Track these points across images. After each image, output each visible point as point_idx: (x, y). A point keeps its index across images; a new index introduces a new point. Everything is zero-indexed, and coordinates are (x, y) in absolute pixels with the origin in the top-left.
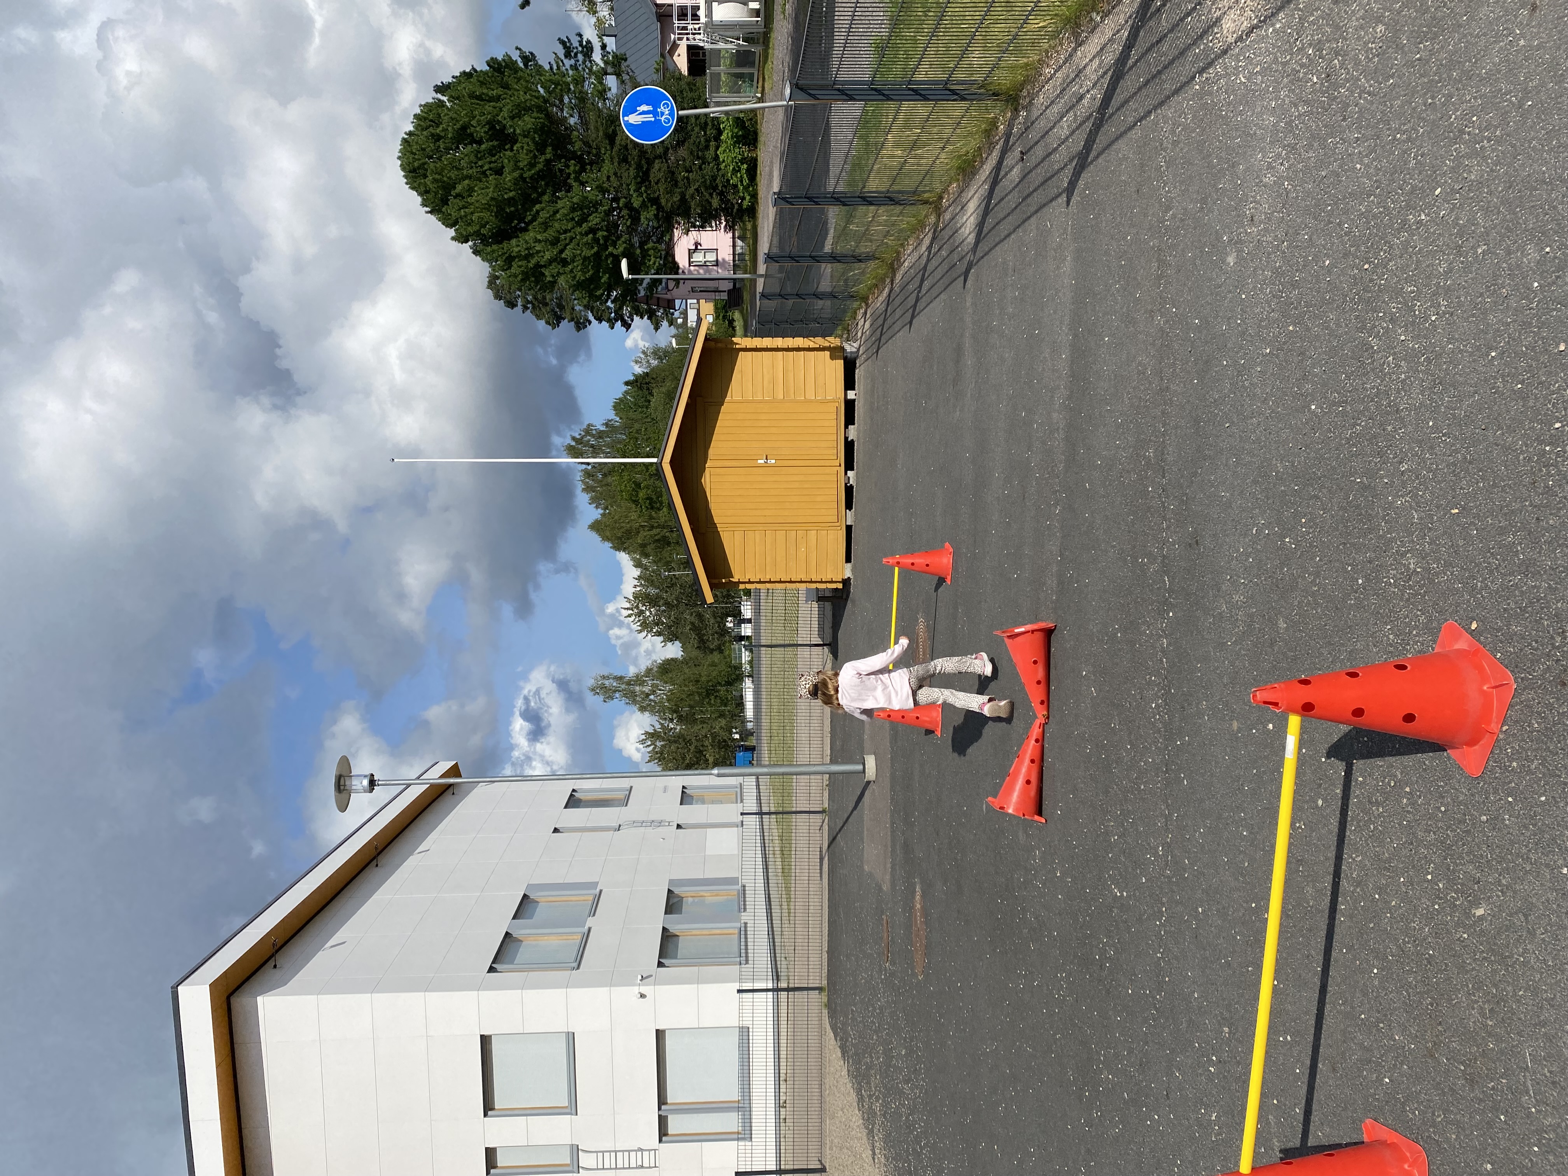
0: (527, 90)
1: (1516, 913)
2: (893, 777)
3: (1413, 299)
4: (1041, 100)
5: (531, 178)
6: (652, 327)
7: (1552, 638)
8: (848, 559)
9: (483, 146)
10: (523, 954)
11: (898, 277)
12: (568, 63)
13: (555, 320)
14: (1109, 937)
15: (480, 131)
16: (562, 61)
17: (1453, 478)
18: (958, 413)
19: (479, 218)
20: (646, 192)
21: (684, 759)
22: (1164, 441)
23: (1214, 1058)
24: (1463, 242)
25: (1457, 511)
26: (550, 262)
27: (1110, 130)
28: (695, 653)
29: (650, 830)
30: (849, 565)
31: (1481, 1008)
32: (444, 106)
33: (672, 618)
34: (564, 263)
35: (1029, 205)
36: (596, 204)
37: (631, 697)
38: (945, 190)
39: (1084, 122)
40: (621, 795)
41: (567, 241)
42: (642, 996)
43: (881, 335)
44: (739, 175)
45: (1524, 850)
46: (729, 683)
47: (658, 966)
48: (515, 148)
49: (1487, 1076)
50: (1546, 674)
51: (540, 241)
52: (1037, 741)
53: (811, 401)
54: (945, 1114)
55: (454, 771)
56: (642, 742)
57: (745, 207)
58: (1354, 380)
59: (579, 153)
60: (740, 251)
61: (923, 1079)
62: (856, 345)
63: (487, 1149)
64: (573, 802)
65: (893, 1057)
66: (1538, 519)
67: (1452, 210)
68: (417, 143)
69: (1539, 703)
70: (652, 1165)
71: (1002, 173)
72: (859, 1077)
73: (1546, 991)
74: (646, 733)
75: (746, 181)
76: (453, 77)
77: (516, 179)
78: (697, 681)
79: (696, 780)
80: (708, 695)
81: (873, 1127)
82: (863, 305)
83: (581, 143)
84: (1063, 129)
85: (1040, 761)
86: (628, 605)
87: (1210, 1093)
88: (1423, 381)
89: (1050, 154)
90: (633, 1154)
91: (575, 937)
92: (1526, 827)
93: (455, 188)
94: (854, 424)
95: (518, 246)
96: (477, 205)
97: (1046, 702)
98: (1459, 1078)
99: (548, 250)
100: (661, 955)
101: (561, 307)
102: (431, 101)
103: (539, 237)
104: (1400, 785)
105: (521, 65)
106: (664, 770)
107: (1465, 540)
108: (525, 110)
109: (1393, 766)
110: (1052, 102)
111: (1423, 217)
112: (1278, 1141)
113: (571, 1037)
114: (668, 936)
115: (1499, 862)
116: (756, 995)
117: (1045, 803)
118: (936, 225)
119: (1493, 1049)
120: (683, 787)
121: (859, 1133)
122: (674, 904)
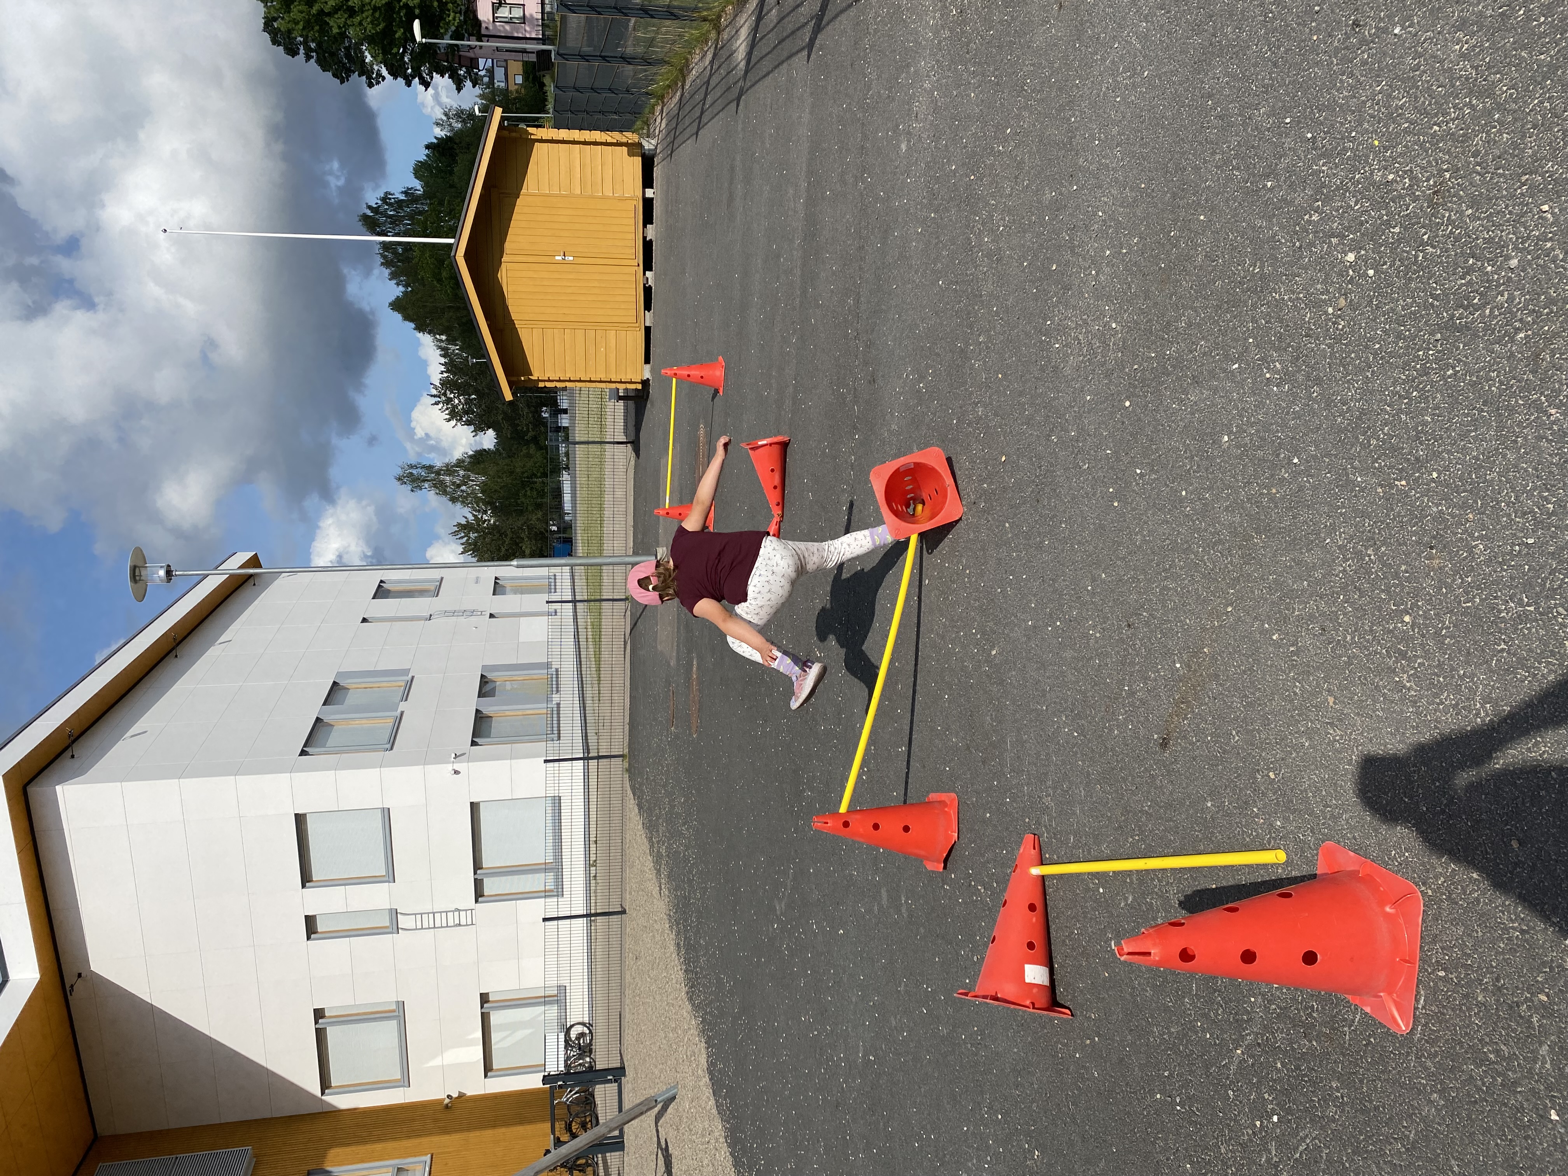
6: (454, 87)
8: (647, 361)
10: (334, 738)
11: (688, 84)
13: (344, 73)
21: (499, 550)
28: (509, 442)
29: (462, 619)
30: (648, 366)
33: (483, 406)
35: (783, 50)
37: (441, 488)
38: (722, 10)
40: (431, 586)
42: (456, 772)
46: (546, 475)
47: (472, 745)
53: (608, 198)
54: (709, 844)
55: (254, 562)
56: (455, 533)
62: (654, 142)
63: (306, 917)
64: (381, 592)
65: (675, 805)
70: (469, 922)
74: (459, 525)
78: (512, 473)
79: (509, 570)
80: (523, 486)
81: (660, 867)
82: (661, 100)
86: (434, 392)
90: (450, 915)
91: (388, 721)
94: (652, 223)
97: (782, 503)
100: (474, 735)
101: (351, 60)
106: (478, 561)
113: (386, 813)
114: (481, 718)
116: (562, 764)
118: (717, 42)
120: (496, 578)
121: (651, 875)
122: (488, 688)
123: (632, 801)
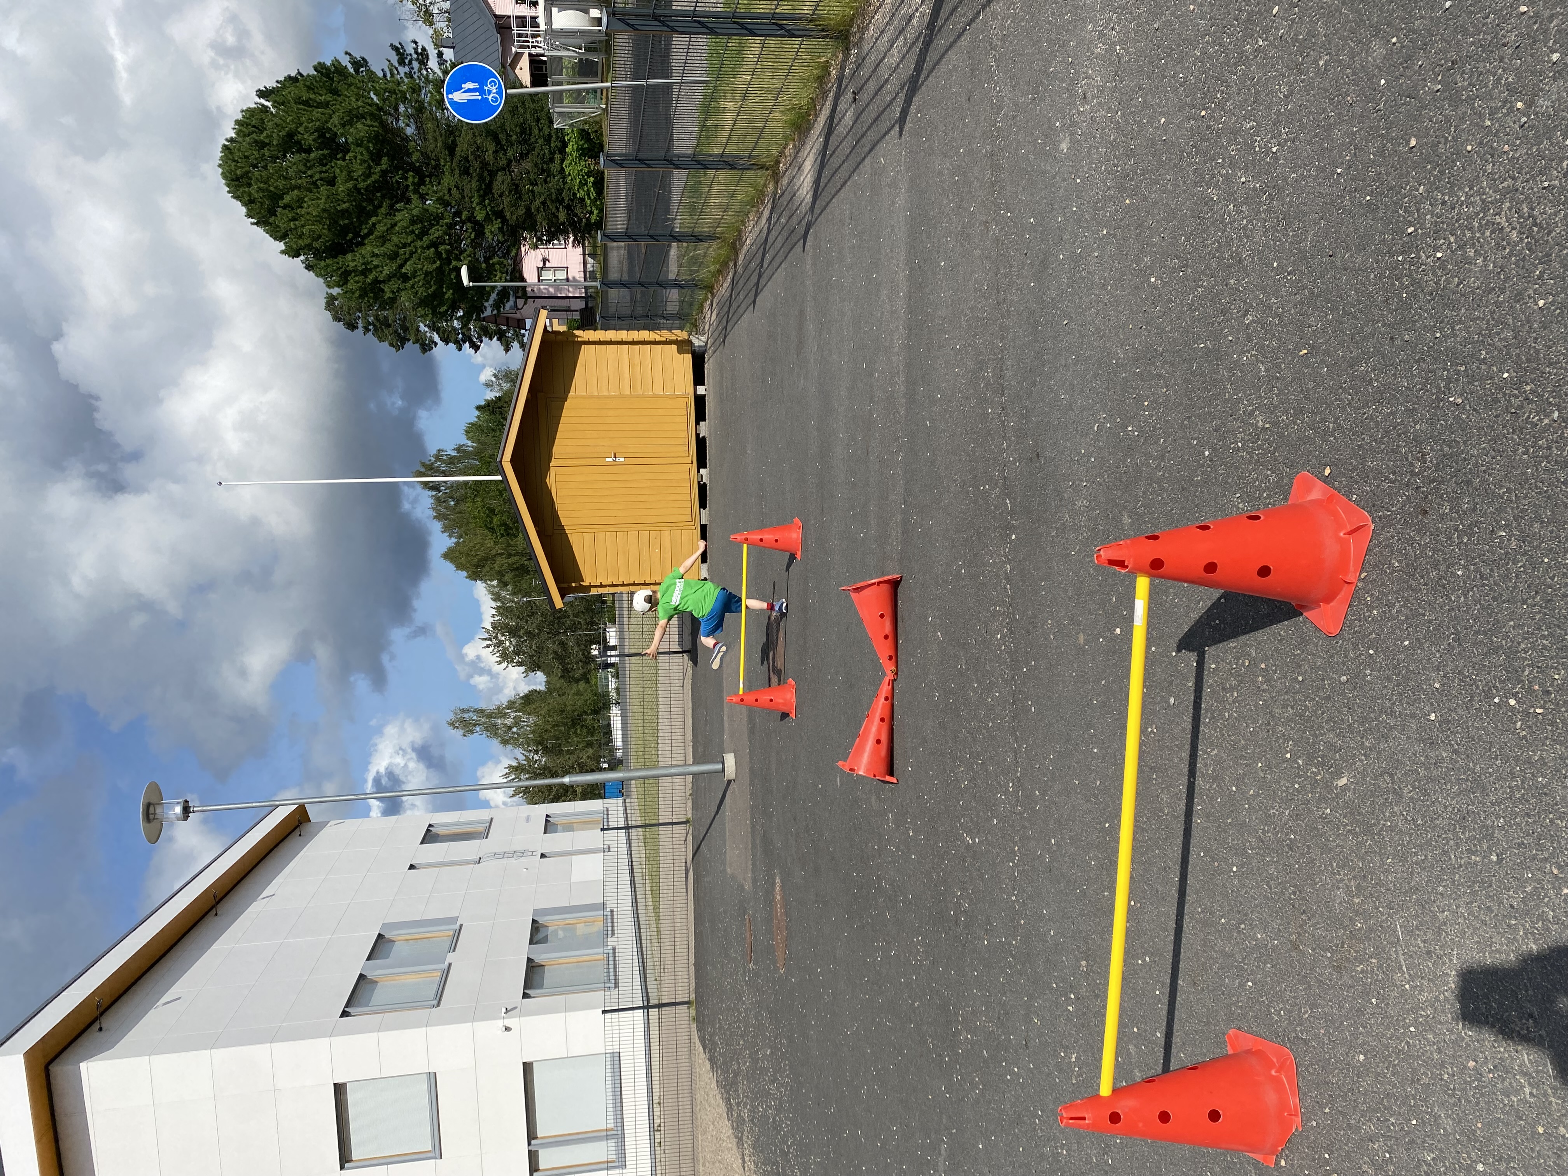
0: (358, 98)
1: (1381, 775)
2: (752, 771)
3: (1253, 135)
4: (872, 31)
5: (366, 189)
6: (502, 348)
7: (1412, 464)
9: (313, 155)
10: (379, 996)
11: (741, 257)
12: (403, 70)
13: (399, 342)
14: (963, 889)
15: (309, 139)
16: (397, 69)
17: (1301, 317)
18: (802, 381)
19: (310, 230)
20: (490, 205)
21: (550, 791)
22: (1002, 357)
23: (1072, 996)
24: (1303, 59)
25: (1305, 351)
26: (389, 278)
27: (941, 42)
28: (560, 683)
29: (511, 861)
31: (1347, 886)
32: (267, 112)
33: (534, 647)
34: (405, 278)
35: (863, 146)
36: (438, 218)
37: (492, 730)
38: (781, 153)
39: (914, 43)
40: (481, 828)
41: (407, 256)
42: (507, 1029)
43: (727, 322)
44: (586, 189)
45: (1388, 704)
46: (596, 712)
47: (523, 998)
48: (347, 158)
49: (1355, 959)
50: (1405, 506)
51: (377, 255)
52: (886, 699)
53: (659, 397)
54: (810, 1108)
56: (506, 776)
57: (593, 221)
58: (1194, 240)
59: (418, 164)
60: (591, 269)
61: (787, 1076)
62: (704, 338)
64: (430, 837)
65: (759, 1059)
66: (1392, 338)
67: (1290, 27)
68: (239, 150)
69: (1400, 539)
71: (836, 121)
72: (728, 1087)
73: (1416, 854)
74: (510, 766)
75: (593, 195)
76: (277, 82)
77: (349, 190)
78: (562, 711)
79: (561, 809)
80: (574, 725)
81: (742, 1134)
82: (709, 295)
83: (419, 154)
84: (893, 58)
85: (890, 720)
86: (486, 636)
87: (1069, 1034)
88: (1265, 221)
89: (882, 86)
91: (435, 974)
92: (1389, 679)
93: (282, 199)
94: (705, 420)
95: (354, 260)
96: (308, 217)
97: (894, 657)
98: (1326, 966)
99: (386, 265)
100: (526, 987)
101: (406, 329)
102: (253, 106)
103: (376, 251)
104: (1254, 663)
105: (352, 71)
107: (1315, 381)
108: (357, 117)
109: (1246, 644)
110: (882, 32)
111: (1261, 43)
112: (1140, 1071)
113: (433, 1079)
114: (533, 967)
115: (1362, 724)
116: (623, 1014)
117: (897, 762)
118: (775, 193)
119: (1361, 929)
120: (547, 816)
121: (731, 1144)
122: (540, 935)
123: (703, 1056)
